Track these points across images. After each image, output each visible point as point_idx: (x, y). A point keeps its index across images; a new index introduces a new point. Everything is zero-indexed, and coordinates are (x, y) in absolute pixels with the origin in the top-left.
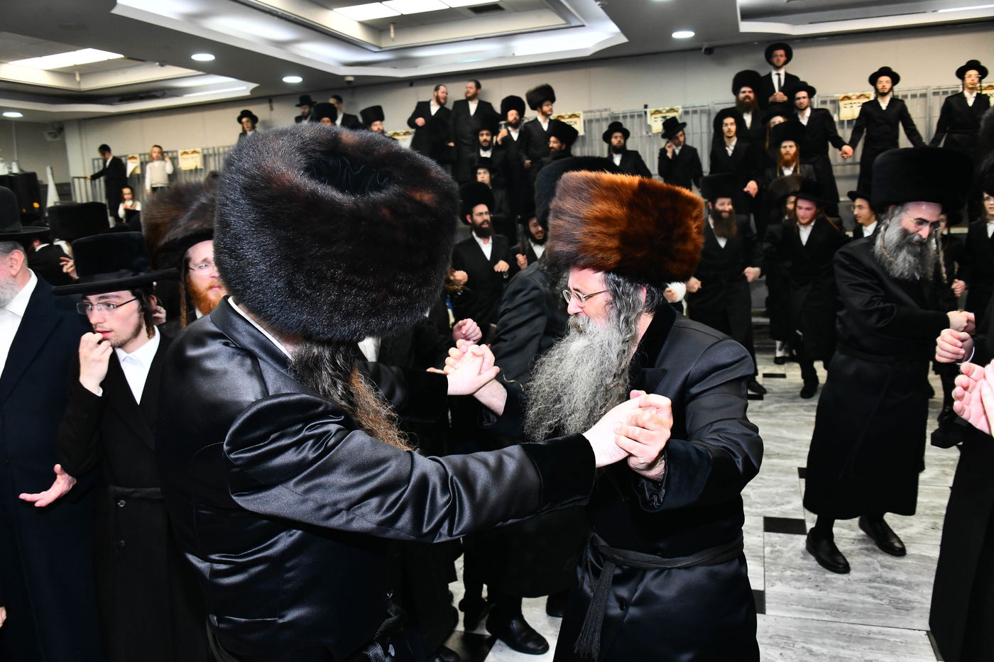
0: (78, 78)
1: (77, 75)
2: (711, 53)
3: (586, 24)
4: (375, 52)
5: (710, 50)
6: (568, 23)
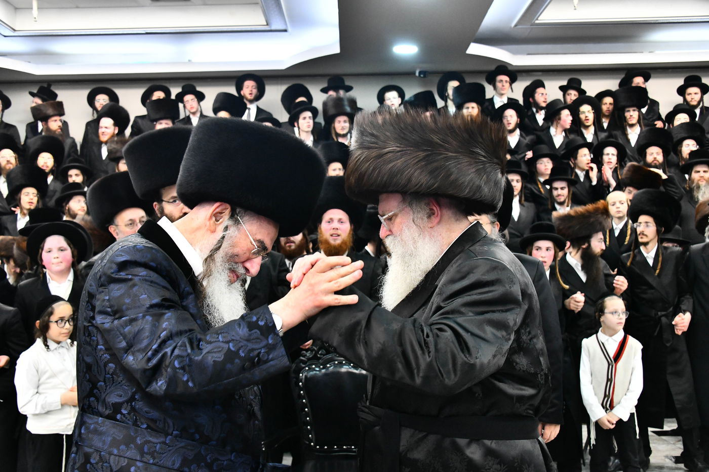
2: (425, 77)
3: (289, 29)
4: (5, 36)
5: (424, 74)
6: (267, 25)
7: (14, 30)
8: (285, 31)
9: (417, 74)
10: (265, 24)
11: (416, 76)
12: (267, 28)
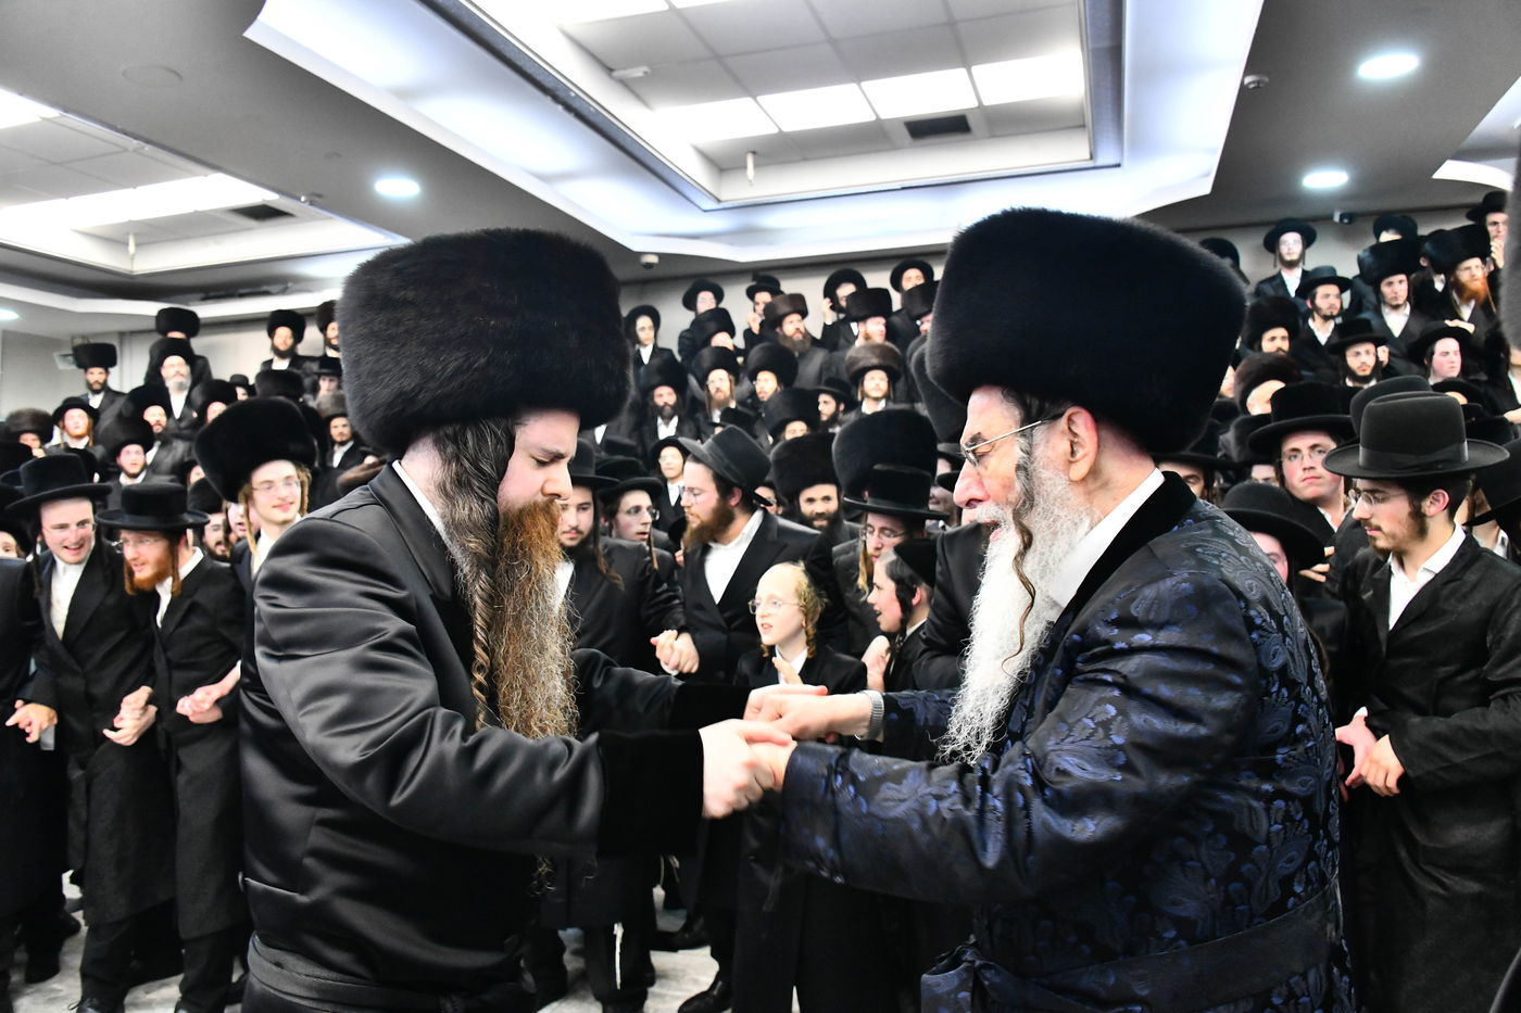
0: (132, 248)
1: (132, 243)
2: (1350, 222)
3: (1125, 164)
4: (705, 211)
5: (1351, 217)
6: (1091, 158)
7: (719, 201)
8: (1118, 165)
9: (1337, 218)
10: (1088, 157)
11: (1335, 223)
12: (1090, 164)
